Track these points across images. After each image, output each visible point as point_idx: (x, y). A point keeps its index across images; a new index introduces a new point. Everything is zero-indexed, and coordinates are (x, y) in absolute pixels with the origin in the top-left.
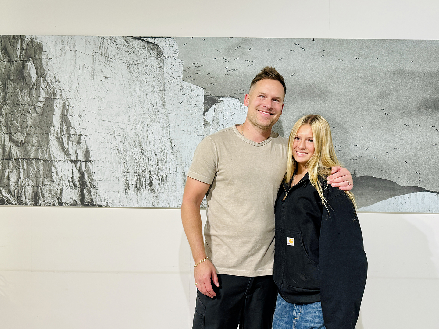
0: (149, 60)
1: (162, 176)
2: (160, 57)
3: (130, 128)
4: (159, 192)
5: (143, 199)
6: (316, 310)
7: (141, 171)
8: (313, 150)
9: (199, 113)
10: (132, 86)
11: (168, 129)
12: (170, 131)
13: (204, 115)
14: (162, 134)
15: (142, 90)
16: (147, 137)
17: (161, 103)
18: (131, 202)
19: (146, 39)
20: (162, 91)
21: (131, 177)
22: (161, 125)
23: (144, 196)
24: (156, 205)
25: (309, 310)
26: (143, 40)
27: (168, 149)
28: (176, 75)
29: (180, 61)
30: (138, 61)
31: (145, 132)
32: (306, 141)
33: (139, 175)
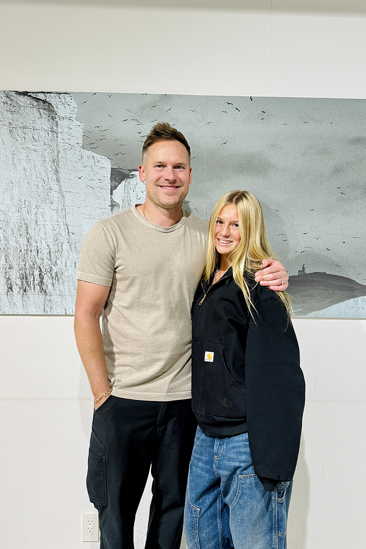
0: (39, 122)
1: (56, 273)
2: (53, 118)
3: (14, 209)
4: (52, 294)
5: (31, 303)
6: (241, 444)
7: (28, 266)
8: (238, 238)
9: (105, 192)
10: (15, 156)
11: (64, 211)
12: (66, 214)
13: (111, 194)
14: (55, 218)
15: (29, 160)
16: (36, 222)
17: (54, 177)
18: (15, 308)
19: (35, 94)
20: (55, 161)
21: (15, 275)
22: (54, 206)
23: (32, 300)
24: (49, 311)
25: (232, 445)
26: (30, 96)
27: (64, 238)
28: (73, 142)
29: (79, 123)
30: (24, 123)
31: (33, 216)
32: (231, 226)
33: (25, 273)
